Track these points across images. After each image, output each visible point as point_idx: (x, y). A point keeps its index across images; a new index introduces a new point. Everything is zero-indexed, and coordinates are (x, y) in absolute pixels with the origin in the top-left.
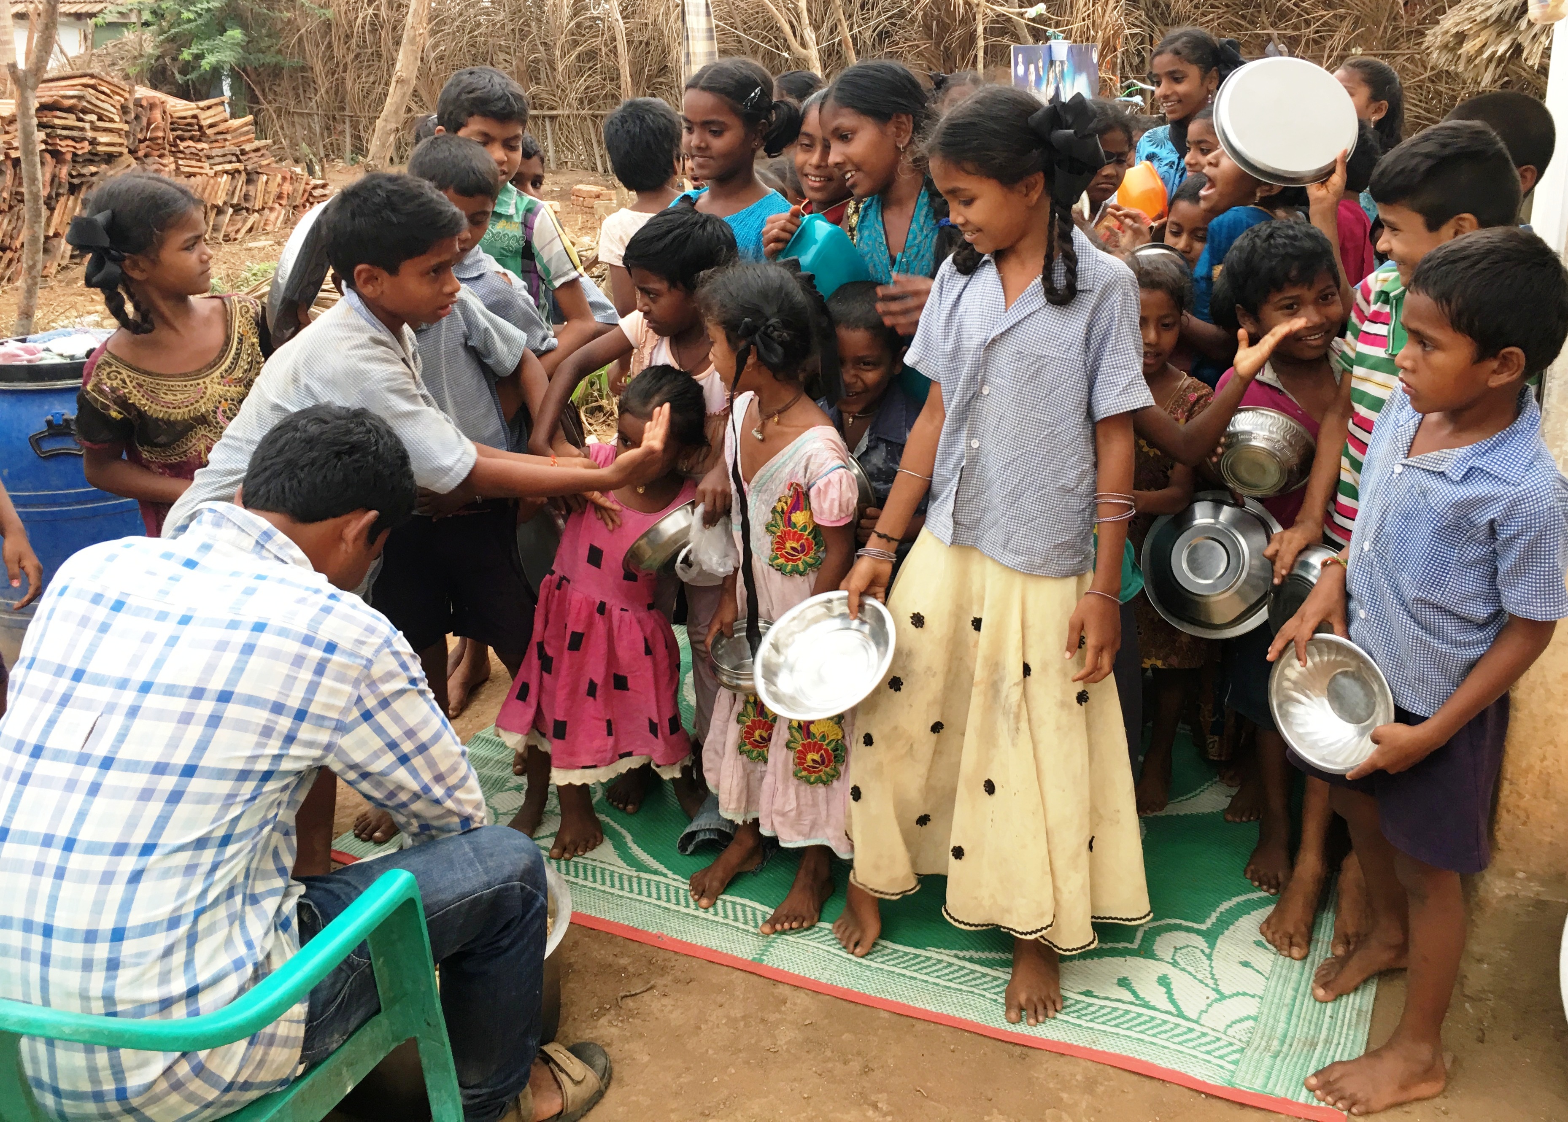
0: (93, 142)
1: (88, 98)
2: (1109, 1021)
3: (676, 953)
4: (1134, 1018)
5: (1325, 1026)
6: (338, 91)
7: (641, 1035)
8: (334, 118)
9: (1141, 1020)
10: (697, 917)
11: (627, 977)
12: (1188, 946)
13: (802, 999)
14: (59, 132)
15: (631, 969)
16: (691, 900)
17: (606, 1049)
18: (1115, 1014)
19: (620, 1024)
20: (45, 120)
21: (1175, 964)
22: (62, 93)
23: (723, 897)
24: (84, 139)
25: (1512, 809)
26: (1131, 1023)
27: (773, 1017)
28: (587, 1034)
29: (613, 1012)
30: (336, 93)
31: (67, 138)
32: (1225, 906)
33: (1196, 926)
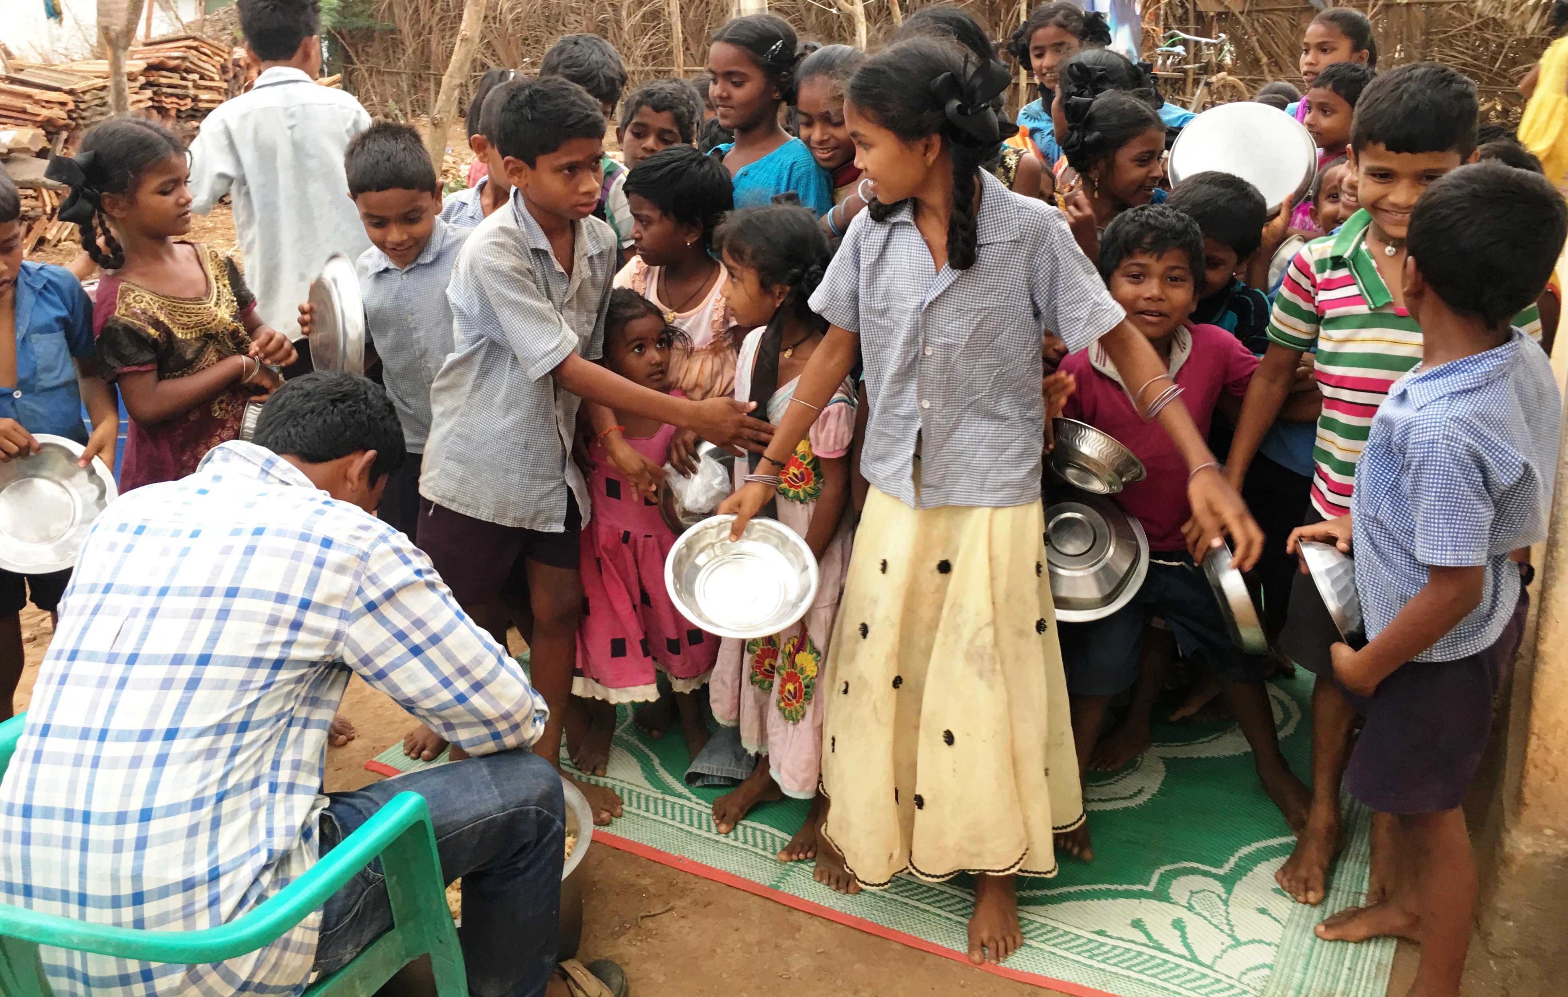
0: (195, 99)
1: (191, 59)
2: (1121, 962)
3: (696, 875)
4: (1147, 961)
5: (1343, 977)
6: (424, 51)
7: (658, 956)
8: (420, 76)
9: (1153, 963)
10: (717, 842)
11: (648, 898)
12: (1204, 890)
13: (815, 927)
14: (165, 90)
15: (652, 890)
16: (713, 824)
17: (624, 968)
18: (1127, 956)
19: (639, 944)
20: (152, 79)
21: (1190, 908)
22: (168, 54)
23: (744, 822)
24: (186, 96)
25: (1539, 764)
26: (1143, 966)
27: (787, 944)
28: (606, 951)
29: (632, 931)
30: (422, 53)
31: (172, 95)
32: (1245, 851)
33: (1213, 870)
